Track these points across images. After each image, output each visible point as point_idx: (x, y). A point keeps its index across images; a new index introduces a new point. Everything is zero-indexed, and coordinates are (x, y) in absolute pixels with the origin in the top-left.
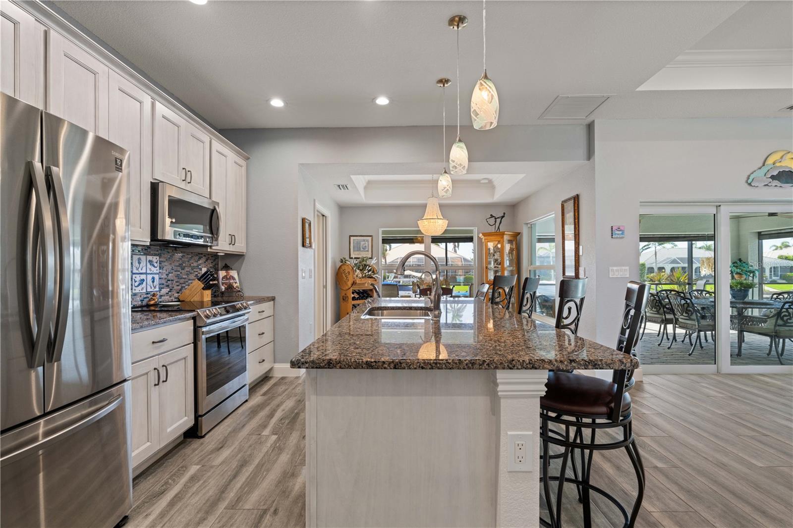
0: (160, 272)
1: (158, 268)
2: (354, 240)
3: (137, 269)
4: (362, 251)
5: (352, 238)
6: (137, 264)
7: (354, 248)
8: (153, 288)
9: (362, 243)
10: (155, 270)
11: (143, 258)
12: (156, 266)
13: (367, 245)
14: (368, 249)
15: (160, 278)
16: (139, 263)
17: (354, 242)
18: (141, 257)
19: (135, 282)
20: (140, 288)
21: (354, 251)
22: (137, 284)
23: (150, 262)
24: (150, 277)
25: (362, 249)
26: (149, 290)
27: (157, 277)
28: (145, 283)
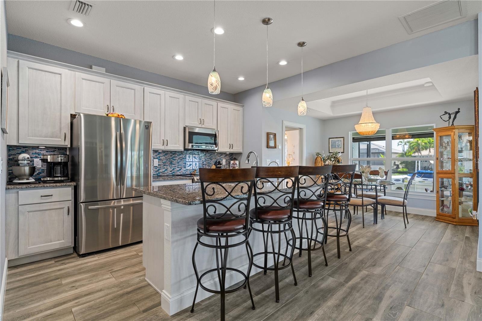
0: (199, 161)
1: (198, 160)
2: (332, 141)
3: (188, 160)
4: (337, 148)
5: (330, 140)
6: (188, 158)
7: (332, 146)
8: (196, 167)
9: (337, 142)
10: (196, 160)
11: (191, 156)
12: (197, 158)
13: (340, 144)
14: (341, 146)
15: (199, 164)
16: (189, 158)
17: (331, 142)
18: (190, 155)
19: (187, 165)
20: (190, 167)
21: (332, 148)
22: (188, 166)
23: (195, 157)
24: (194, 163)
25: (337, 147)
26: (194, 168)
27: (198, 163)
28: (192, 165)
